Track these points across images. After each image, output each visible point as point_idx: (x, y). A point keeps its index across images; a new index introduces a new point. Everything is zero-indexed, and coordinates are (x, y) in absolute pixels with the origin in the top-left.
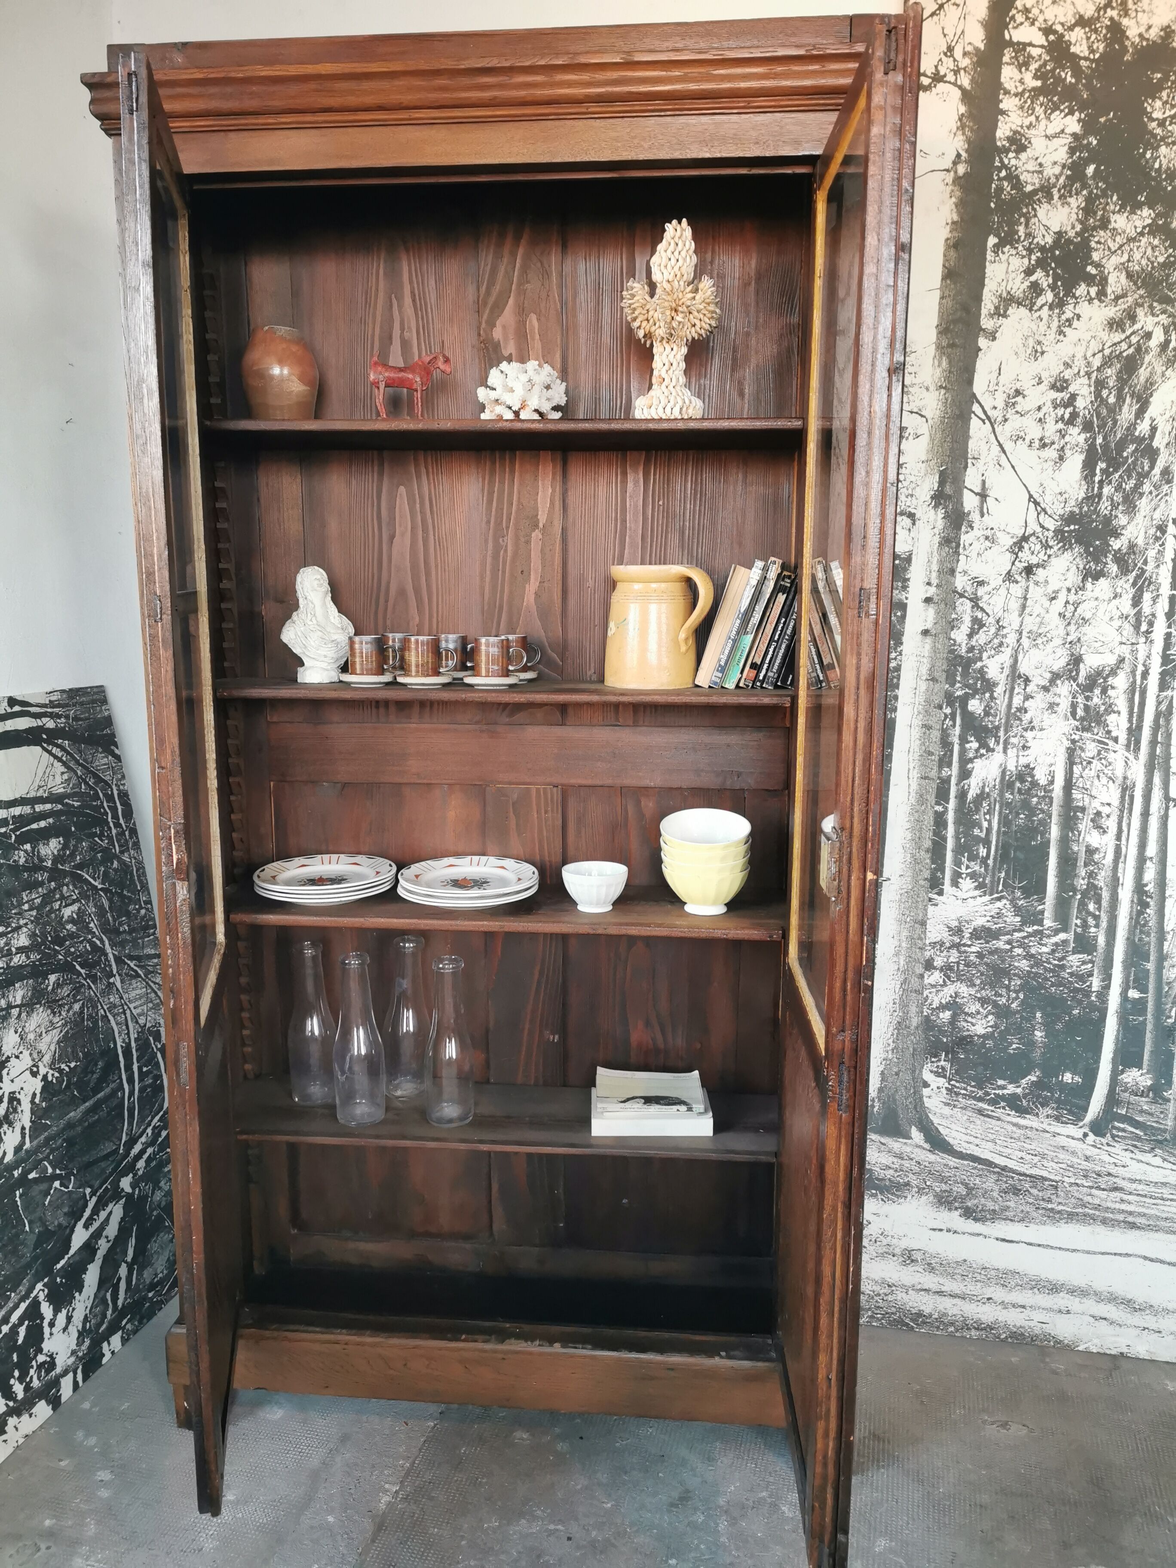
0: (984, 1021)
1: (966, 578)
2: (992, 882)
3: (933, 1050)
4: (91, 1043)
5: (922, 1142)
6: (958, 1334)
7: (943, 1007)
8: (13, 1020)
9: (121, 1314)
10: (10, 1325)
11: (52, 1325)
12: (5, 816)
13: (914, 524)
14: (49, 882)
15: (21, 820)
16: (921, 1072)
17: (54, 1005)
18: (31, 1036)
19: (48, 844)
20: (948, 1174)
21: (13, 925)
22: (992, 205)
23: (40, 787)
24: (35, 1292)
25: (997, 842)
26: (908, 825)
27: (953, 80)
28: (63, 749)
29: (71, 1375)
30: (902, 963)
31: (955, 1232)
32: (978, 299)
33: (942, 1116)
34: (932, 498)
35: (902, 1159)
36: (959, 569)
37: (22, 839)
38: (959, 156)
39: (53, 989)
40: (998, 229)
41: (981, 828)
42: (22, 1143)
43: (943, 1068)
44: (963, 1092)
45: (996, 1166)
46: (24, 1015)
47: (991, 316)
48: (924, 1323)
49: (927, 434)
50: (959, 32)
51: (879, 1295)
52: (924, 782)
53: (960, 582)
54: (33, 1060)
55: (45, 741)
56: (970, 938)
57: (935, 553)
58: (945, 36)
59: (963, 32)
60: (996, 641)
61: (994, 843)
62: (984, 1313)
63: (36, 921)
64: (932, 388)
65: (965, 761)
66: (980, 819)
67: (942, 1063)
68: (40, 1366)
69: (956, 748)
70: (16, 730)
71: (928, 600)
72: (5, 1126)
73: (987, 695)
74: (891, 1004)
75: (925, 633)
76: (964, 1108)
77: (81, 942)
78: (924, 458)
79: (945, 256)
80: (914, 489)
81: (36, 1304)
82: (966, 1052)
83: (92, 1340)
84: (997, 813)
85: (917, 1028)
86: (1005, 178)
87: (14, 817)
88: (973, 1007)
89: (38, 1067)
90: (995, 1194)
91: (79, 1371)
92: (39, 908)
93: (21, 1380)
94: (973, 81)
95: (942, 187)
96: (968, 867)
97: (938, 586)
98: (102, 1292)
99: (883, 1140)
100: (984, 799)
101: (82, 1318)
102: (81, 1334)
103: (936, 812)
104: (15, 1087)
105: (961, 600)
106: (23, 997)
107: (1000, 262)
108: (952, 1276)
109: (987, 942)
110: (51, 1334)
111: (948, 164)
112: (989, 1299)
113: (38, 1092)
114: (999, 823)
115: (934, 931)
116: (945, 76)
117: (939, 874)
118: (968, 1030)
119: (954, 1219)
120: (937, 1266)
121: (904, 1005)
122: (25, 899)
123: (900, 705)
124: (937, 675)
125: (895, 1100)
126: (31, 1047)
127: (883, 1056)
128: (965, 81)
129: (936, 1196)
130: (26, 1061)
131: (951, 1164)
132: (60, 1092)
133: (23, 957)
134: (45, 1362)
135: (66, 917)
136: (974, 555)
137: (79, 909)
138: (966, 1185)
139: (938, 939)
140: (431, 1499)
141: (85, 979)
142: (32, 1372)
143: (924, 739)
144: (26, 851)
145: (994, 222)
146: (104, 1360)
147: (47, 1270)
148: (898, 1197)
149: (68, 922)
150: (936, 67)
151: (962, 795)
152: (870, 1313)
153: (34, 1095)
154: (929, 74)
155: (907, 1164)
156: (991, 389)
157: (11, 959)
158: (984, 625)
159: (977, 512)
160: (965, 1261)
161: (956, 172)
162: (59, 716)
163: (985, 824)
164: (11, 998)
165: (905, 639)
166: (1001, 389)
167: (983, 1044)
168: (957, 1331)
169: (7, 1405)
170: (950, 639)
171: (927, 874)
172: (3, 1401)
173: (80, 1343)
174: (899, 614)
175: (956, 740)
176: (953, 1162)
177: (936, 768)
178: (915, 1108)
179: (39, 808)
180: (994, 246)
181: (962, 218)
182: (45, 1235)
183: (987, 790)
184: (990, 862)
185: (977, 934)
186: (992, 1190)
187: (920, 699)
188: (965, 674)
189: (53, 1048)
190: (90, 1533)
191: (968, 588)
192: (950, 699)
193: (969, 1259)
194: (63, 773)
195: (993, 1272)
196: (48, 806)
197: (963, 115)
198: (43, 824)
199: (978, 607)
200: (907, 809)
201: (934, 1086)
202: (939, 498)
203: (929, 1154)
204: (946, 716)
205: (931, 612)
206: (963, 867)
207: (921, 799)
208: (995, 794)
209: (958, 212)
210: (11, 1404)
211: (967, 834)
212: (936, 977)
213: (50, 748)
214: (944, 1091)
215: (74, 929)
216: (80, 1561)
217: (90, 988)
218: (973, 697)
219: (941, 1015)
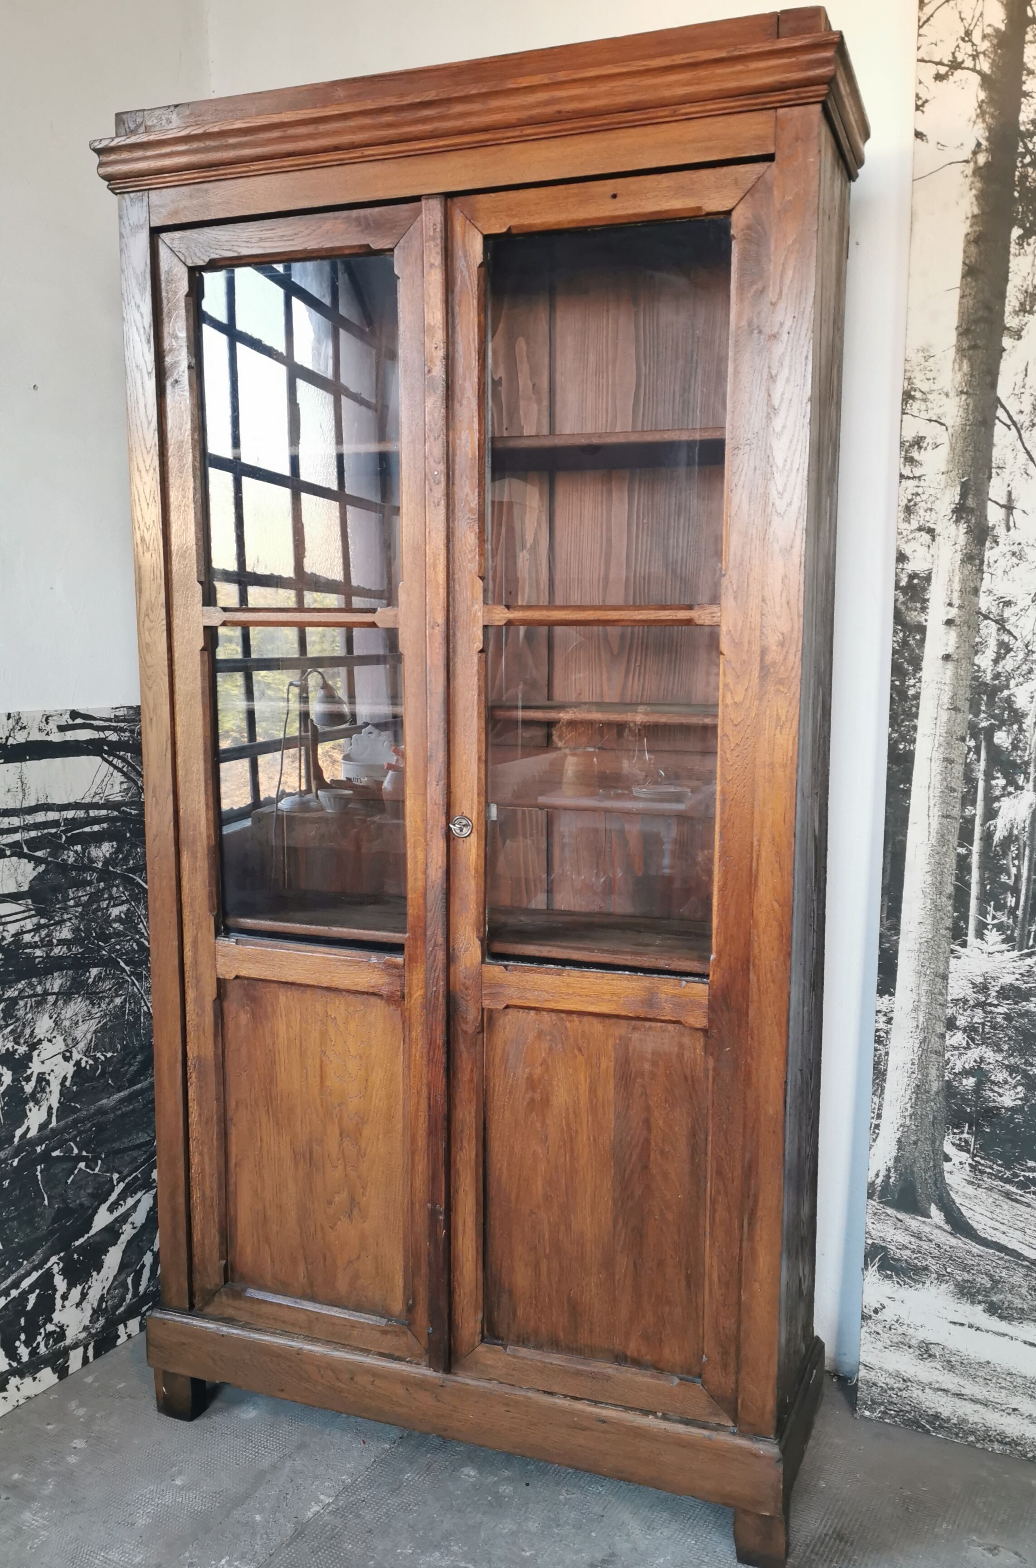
0: (1012, 1092)
1: (991, 598)
2: (1021, 936)
3: (956, 1120)
4: (131, 1037)
5: (942, 1223)
6: (978, 1445)
7: (966, 1073)
8: (48, 1006)
9: (141, 1300)
10: (20, 1290)
11: (65, 1297)
12: (57, 818)
13: (933, 540)
14: (99, 882)
15: (73, 823)
16: (942, 1143)
17: (93, 996)
18: (67, 1023)
19: (100, 847)
20: (971, 1262)
21: (57, 919)
22: (1016, 194)
23: (96, 794)
24: (49, 1264)
25: (1027, 890)
26: (928, 868)
27: (971, 66)
28: (124, 760)
29: (81, 1350)
30: (921, 1019)
31: (978, 1329)
32: (1002, 296)
33: (965, 1196)
34: (953, 512)
35: (920, 1239)
36: (983, 589)
37: (72, 841)
38: (979, 145)
39: (94, 981)
40: (1022, 219)
41: (1009, 875)
42: (48, 1121)
43: (966, 1141)
44: (988, 1170)
45: (1026, 1259)
46: (60, 1003)
47: (1016, 313)
48: (942, 1427)
49: (947, 443)
50: (977, 15)
51: (892, 1389)
52: (945, 821)
53: (985, 603)
54: (67, 1045)
55: (106, 752)
56: (997, 997)
57: (957, 572)
58: (962, 19)
59: (981, 15)
60: (1025, 667)
61: (1023, 891)
62: (1009, 1425)
63: (82, 917)
64: (952, 394)
65: (990, 799)
66: (1007, 865)
67: (965, 1136)
68: (49, 1335)
69: (981, 785)
70: (77, 741)
71: (949, 623)
72: (31, 1104)
73: (1015, 727)
74: (909, 1065)
75: (947, 658)
76: (990, 1189)
77: (129, 941)
78: (944, 469)
79: (965, 252)
80: (933, 502)
81: (48, 1276)
82: (991, 1125)
83: (107, 1319)
84: (1026, 859)
85: (937, 1093)
86: (1029, 164)
87: (66, 819)
88: (1000, 1076)
89: (71, 1053)
90: (1024, 1291)
91: (91, 1348)
92: (86, 905)
93: (27, 1344)
94: (993, 64)
95: (961, 179)
96: (994, 918)
97: (960, 607)
98: (123, 1276)
99: (900, 1216)
100: (1013, 842)
101: (98, 1297)
102: (96, 1313)
103: (959, 855)
104: (45, 1068)
105: (986, 622)
106: (61, 985)
107: (1026, 254)
108: (974, 1377)
109: (1016, 1003)
110: (63, 1307)
111: (968, 155)
112: (1014, 1410)
113: (69, 1076)
114: (1029, 870)
115: (956, 987)
116: (963, 62)
117: (962, 923)
118: (994, 1101)
119: (977, 1313)
120: (958, 1365)
121: (923, 1067)
122: (71, 895)
123: (919, 736)
124: (959, 704)
125: (912, 1172)
126: (66, 1034)
127: (900, 1122)
128: (985, 65)
129: (957, 1285)
130: (59, 1045)
131: (974, 1250)
132: (92, 1079)
133: (65, 949)
134: (54, 1332)
135: (113, 916)
136: (999, 572)
137: (128, 910)
138: (991, 1277)
139: (961, 996)
140: (358, 1516)
141: (129, 976)
142: (39, 1338)
143: (946, 773)
144: (76, 852)
145: (1018, 212)
146: (119, 1342)
147: (63, 1245)
148: (915, 1281)
149: (115, 921)
150: (953, 54)
151: (988, 837)
152: (882, 1408)
153: (65, 1078)
154: (946, 62)
155: (925, 1245)
156: (1017, 392)
157: (51, 950)
158: (1011, 649)
159: (1003, 526)
160: (988, 1363)
161: (976, 162)
162: (122, 730)
163: (1014, 871)
164: (48, 986)
165: (924, 664)
166: (1028, 391)
167: (1011, 1118)
168: (978, 1441)
169: (10, 1364)
170: (974, 664)
171: (949, 923)
172: (7, 1361)
173: (94, 1319)
174: (918, 637)
175: (981, 776)
176: (977, 1249)
177: (958, 806)
178: (935, 1183)
179: (93, 813)
180: (1019, 238)
181: (983, 213)
182: (65, 1212)
183: (1016, 832)
184: (1019, 913)
185: (1005, 993)
186: (1020, 1286)
187: (942, 730)
188: (991, 703)
189: (89, 1036)
190: (46, 1492)
191: (993, 609)
192: (974, 730)
193: (994, 1360)
194: (122, 783)
195: (1019, 1380)
196: (103, 812)
197: (983, 101)
198: (96, 828)
199: (1005, 630)
200: (928, 850)
201: (956, 1160)
202: (960, 511)
203: (950, 1237)
204: (970, 749)
205: (952, 635)
206: (989, 917)
207: (943, 840)
208: (1025, 837)
209: (979, 205)
210: (15, 1364)
211: (994, 881)
212: (958, 1038)
213: (111, 759)
214: (968, 1168)
215: (121, 928)
216: (28, 1514)
217: (134, 984)
218: (1000, 729)
219: (965, 1081)
